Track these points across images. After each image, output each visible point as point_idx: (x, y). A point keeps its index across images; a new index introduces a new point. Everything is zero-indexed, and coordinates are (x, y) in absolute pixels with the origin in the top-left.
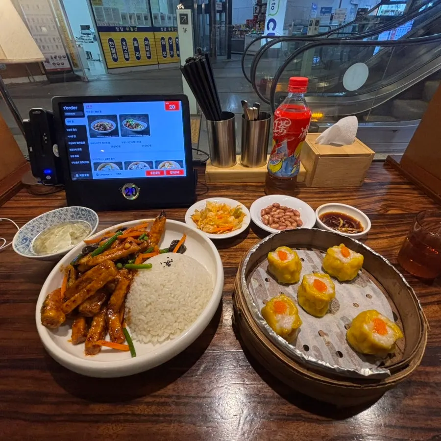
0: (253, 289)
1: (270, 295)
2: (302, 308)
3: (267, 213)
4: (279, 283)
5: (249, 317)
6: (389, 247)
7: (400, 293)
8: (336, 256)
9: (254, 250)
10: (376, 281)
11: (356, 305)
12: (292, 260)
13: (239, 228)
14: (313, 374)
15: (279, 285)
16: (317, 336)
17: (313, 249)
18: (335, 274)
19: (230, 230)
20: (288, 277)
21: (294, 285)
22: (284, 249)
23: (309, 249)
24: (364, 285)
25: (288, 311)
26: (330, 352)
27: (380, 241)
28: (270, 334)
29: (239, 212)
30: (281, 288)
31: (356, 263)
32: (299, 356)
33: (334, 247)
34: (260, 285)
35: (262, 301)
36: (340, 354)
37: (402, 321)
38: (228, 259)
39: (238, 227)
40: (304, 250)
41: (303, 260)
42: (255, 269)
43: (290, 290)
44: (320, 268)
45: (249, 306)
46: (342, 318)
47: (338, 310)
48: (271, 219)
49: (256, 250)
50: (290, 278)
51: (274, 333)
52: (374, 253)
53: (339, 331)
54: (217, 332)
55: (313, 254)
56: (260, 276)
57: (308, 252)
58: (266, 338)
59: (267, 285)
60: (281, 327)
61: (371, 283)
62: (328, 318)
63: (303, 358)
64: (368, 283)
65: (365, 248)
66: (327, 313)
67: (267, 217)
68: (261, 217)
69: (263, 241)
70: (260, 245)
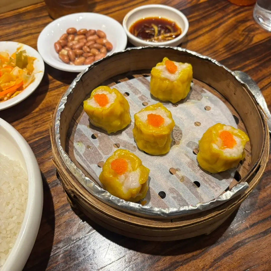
0: (80, 156)
1: (103, 153)
2: (145, 152)
3: (63, 46)
4: (109, 135)
5: (86, 196)
6: (212, 43)
7: (236, 93)
8: (163, 76)
9: (63, 106)
10: (210, 89)
11: (197, 124)
12: (115, 101)
13: (33, 81)
14: (178, 222)
15: (110, 137)
16: (169, 176)
17: (134, 76)
18: (167, 98)
19: (20, 88)
20: (117, 123)
21: (127, 130)
22: (100, 91)
23: (131, 78)
24: (199, 98)
25: (129, 166)
26: (188, 187)
27: (201, 39)
28: (119, 204)
29: (23, 58)
30: (113, 139)
31: (186, 77)
33: (157, 65)
34: (88, 147)
35: (96, 165)
36: (197, 184)
37: (243, 122)
38: (35, 129)
39: (30, 80)
40: (125, 81)
41: (128, 94)
42: (74, 129)
43: (124, 137)
44: (149, 97)
45: (82, 183)
46: (188, 145)
47: (181, 137)
48: (71, 53)
49: (65, 105)
50: (119, 123)
51: (122, 202)
52: (201, 57)
53: (189, 160)
54: (56, 226)
55: (136, 82)
56: (82, 135)
57: (131, 81)
58: (116, 211)
59: (96, 143)
60: (128, 189)
61: (205, 92)
62: (174, 151)
63: (163, 213)
64: (203, 94)
65: (190, 55)
66: (171, 146)
67: (65, 52)
68: (57, 55)
69: (70, 90)
70: (67, 96)
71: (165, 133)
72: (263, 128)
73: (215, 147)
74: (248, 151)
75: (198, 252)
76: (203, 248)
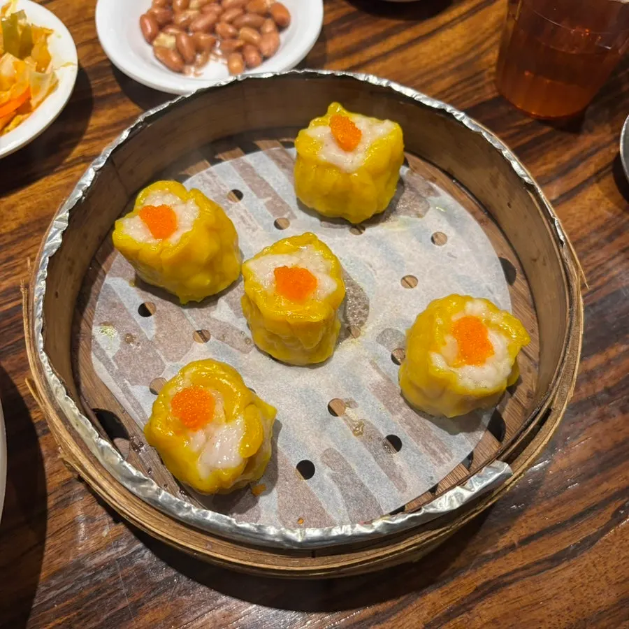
0: (107, 363)
1: (167, 358)
2: (271, 357)
4: (184, 306)
6: (472, 49)
7: (512, 204)
8: (323, 157)
10: (450, 183)
11: (409, 281)
14: (329, 558)
15: (186, 311)
16: (328, 420)
17: (259, 143)
20: (203, 281)
21: (230, 294)
23: (249, 148)
24: (420, 210)
25: (219, 409)
26: (370, 450)
27: (445, 36)
28: (180, 514)
30: (194, 319)
31: (383, 161)
32: (278, 540)
34: (128, 339)
35: (147, 388)
36: (395, 443)
38: (7, 278)
40: (234, 157)
41: (238, 195)
42: (94, 290)
43: (223, 312)
46: (381, 338)
47: (366, 316)
49: (64, 234)
51: (189, 509)
52: (428, 103)
53: (378, 377)
55: (262, 162)
56: (116, 306)
57: (249, 159)
58: (177, 525)
59: (149, 328)
60: (212, 470)
61: (437, 194)
62: (346, 352)
63: (288, 540)
64: (432, 199)
66: (340, 340)
69: (78, 193)
70: (70, 211)
71: (316, 318)
72: (568, 310)
73: (439, 363)
74: (530, 358)
75: (389, 604)
76: (403, 595)
